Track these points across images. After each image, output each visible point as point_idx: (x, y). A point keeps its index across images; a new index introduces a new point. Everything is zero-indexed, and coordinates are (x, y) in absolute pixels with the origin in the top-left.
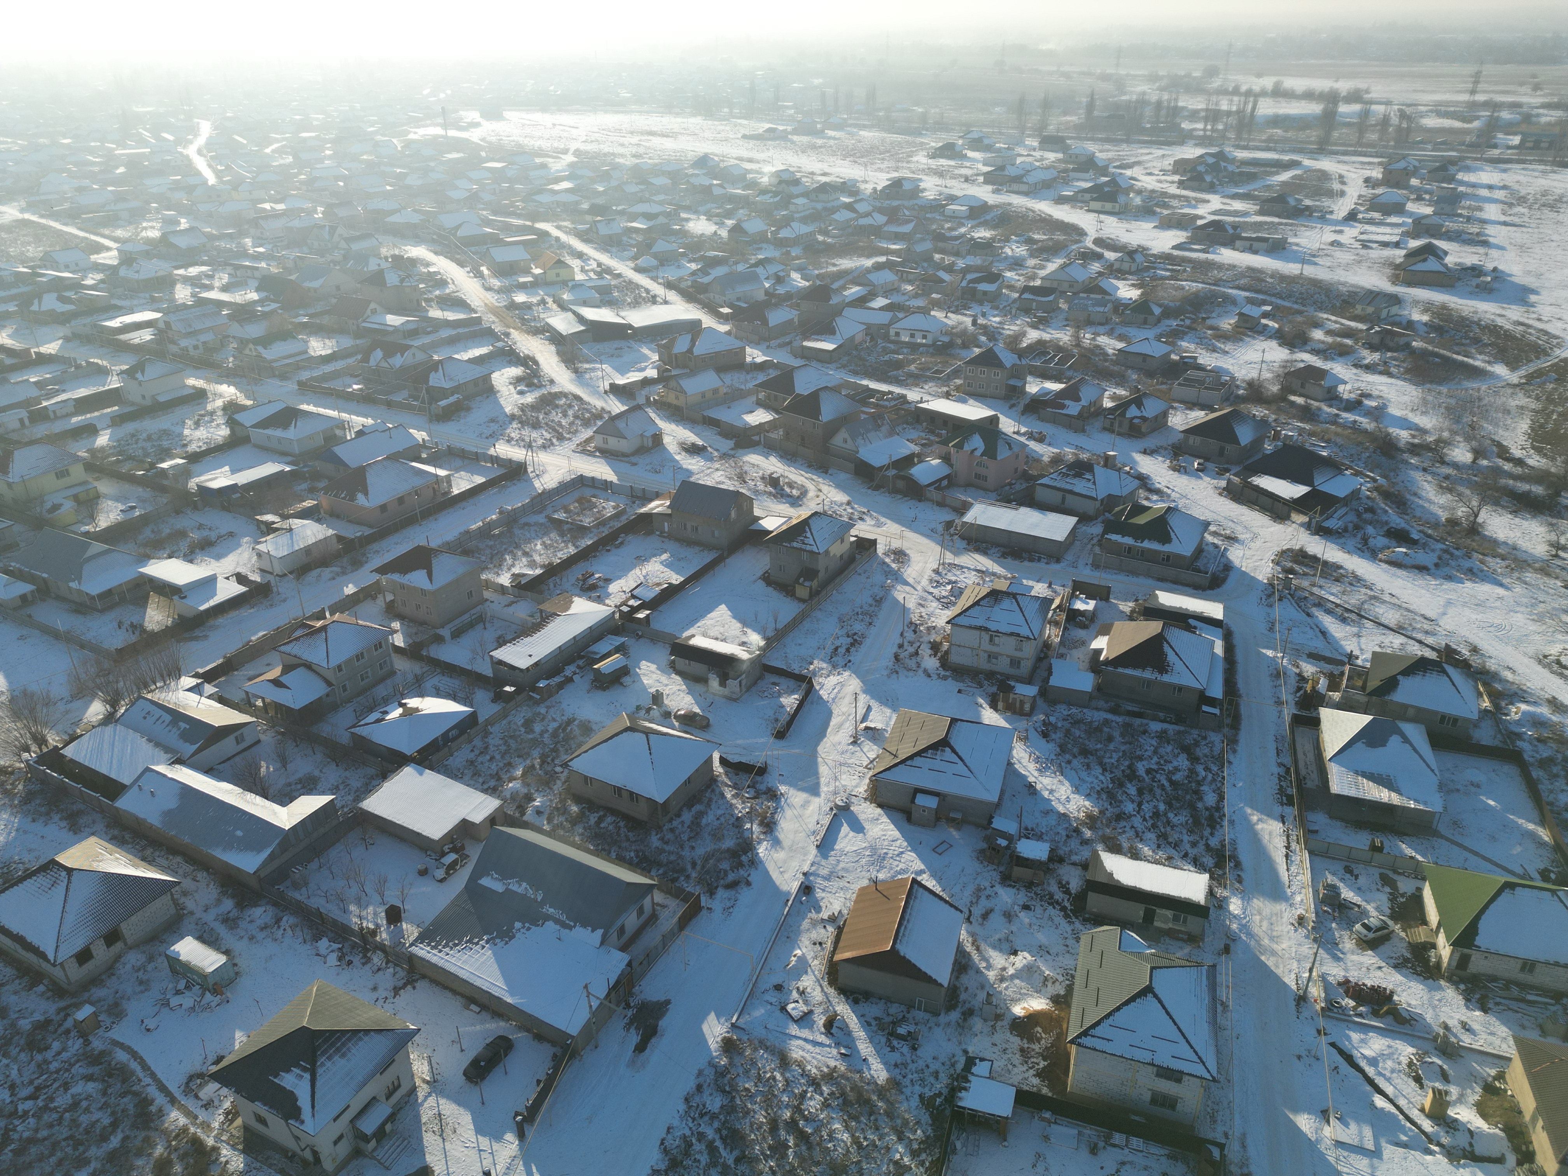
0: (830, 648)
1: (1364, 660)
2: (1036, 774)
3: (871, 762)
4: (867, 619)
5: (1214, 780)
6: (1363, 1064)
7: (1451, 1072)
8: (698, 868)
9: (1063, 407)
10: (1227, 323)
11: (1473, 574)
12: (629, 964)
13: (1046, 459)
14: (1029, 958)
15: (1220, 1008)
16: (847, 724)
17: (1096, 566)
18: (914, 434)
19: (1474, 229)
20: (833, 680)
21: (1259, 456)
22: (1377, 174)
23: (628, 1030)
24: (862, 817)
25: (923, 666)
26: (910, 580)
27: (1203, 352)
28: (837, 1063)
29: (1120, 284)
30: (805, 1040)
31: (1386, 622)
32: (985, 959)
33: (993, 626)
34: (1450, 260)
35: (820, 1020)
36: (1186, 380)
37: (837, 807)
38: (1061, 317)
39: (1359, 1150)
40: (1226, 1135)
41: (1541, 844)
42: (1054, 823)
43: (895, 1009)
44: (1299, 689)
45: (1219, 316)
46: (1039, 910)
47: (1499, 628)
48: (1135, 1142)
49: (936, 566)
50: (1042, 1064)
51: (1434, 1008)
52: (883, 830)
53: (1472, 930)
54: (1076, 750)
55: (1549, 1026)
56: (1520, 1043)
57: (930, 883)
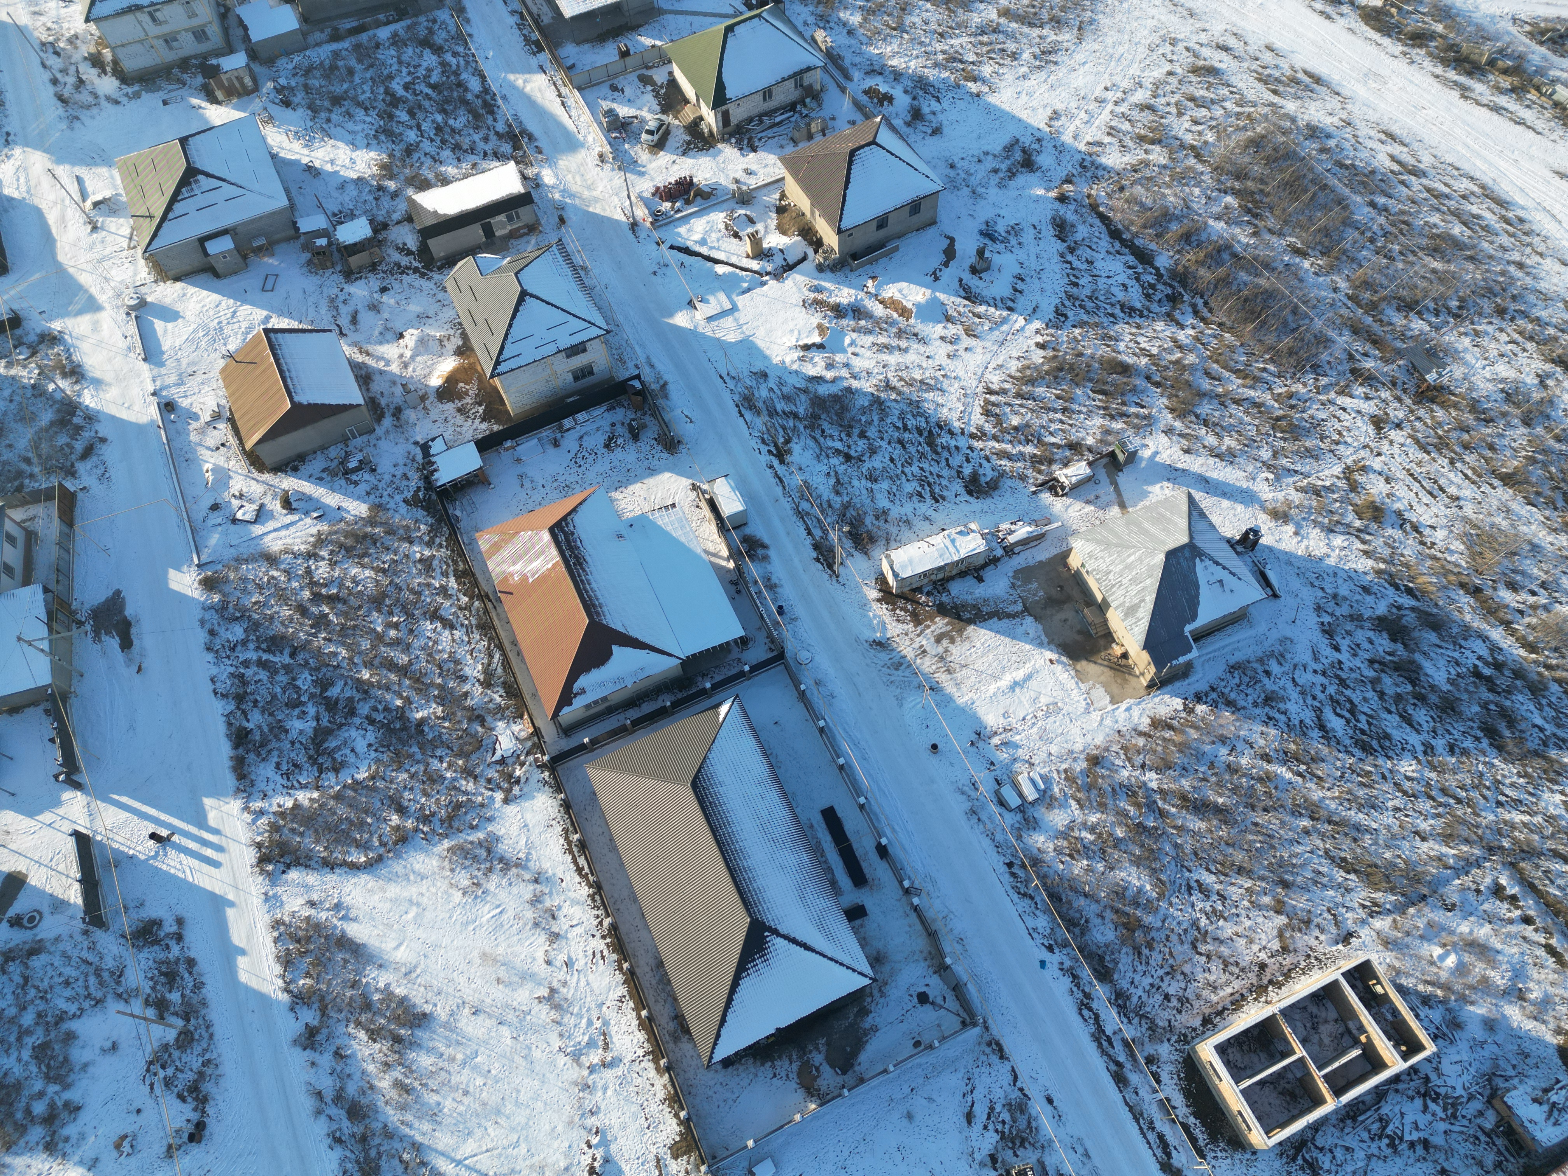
2: (306, 151)
3: (131, 239)
5: (467, 63)
6: (697, 248)
7: (753, 215)
8: (35, 460)
12: (46, 590)
14: (415, 332)
15: (582, 273)
16: (70, 212)
20: (7, 168)
23: (100, 641)
24: (168, 301)
28: (318, 527)
30: (275, 530)
32: (380, 358)
35: (276, 506)
37: (132, 308)
39: (723, 314)
40: (637, 367)
42: (355, 193)
43: (335, 452)
46: (396, 285)
48: (581, 416)
50: (481, 409)
51: (723, 170)
52: (198, 302)
53: (720, 87)
54: (327, 104)
55: (797, 135)
56: (786, 161)
57: (284, 323)
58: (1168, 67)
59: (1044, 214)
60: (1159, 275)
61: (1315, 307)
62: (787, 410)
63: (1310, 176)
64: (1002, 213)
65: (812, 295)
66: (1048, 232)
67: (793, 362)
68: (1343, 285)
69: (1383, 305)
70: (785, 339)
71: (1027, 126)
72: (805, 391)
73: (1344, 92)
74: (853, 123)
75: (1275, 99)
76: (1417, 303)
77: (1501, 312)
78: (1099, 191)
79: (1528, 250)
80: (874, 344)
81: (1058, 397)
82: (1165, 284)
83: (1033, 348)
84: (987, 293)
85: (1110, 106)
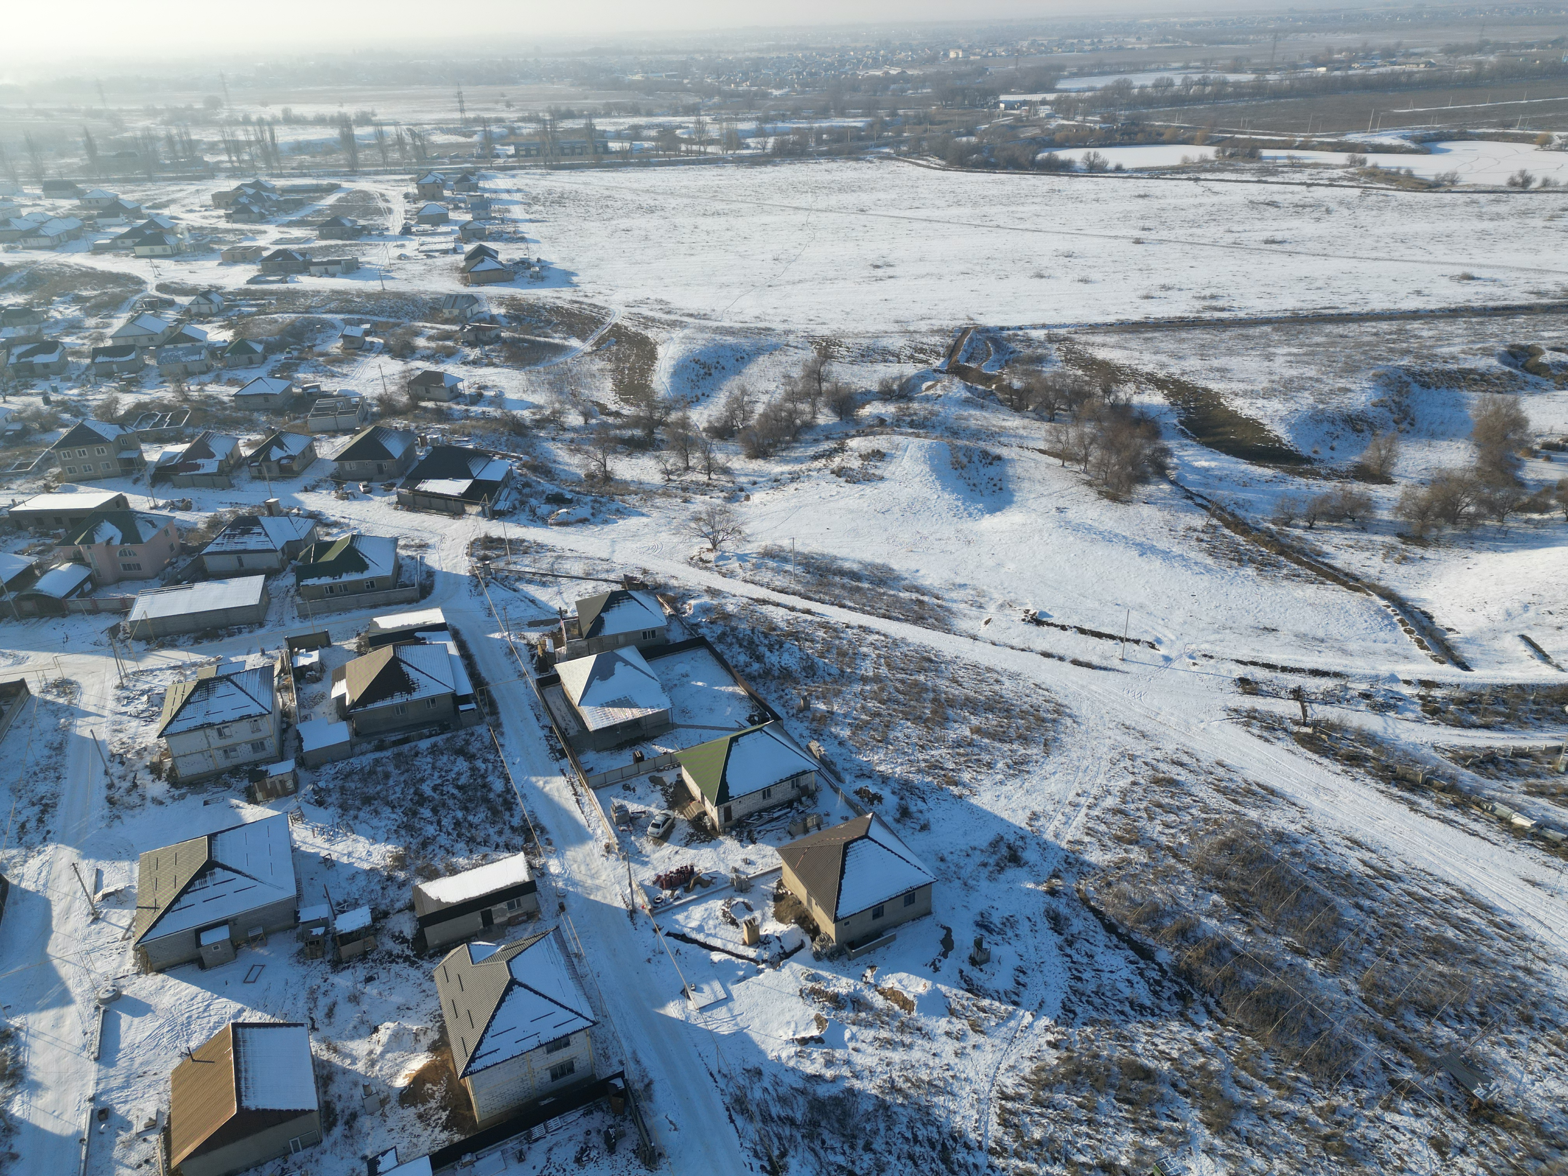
0: (12, 829)
1: (572, 611)
2: (327, 845)
3: (128, 930)
4: (52, 774)
5: (495, 767)
6: (694, 935)
7: (751, 903)
9: (197, 467)
10: (335, 347)
11: (622, 513)
13: (202, 526)
14: (391, 1025)
15: (575, 961)
16: (77, 904)
17: (304, 616)
18: (22, 544)
19: (510, 229)
20: (34, 863)
21: (416, 464)
22: (413, 189)
24: (142, 995)
25: (149, 795)
26: (91, 709)
27: (323, 379)
29: (206, 328)
31: (576, 574)
32: (346, 1055)
33: (216, 719)
34: (501, 257)
36: (317, 410)
37: (104, 1001)
38: (154, 374)
39: (717, 1004)
40: (621, 1063)
41: (742, 698)
42: (364, 883)
44: (533, 656)
45: (324, 342)
46: (383, 975)
47: (655, 548)
48: (553, 1123)
49: (118, 682)
50: (444, 1115)
51: (723, 860)
52: (174, 995)
53: (724, 787)
54: (358, 803)
55: (794, 829)
56: (782, 852)
57: (255, 1017)
58: (1131, 778)
59: (1038, 906)
60: (1163, 972)
61: (1331, 1010)
62: (783, 1114)
63: (1289, 878)
64: (995, 905)
65: (810, 985)
66: (1044, 925)
67: (789, 1058)
68: (1353, 987)
69: (1401, 1010)
70: (781, 1033)
71: (1009, 825)
72: (803, 1092)
73: (1300, 803)
74: (846, 819)
75: (1237, 808)
76: (1435, 1008)
77: (1528, 1020)
78: (1088, 886)
79: (1529, 956)
80: (876, 1039)
81: (1080, 1106)
82: (1171, 981)
83: (1045, 1047)
84: (990, 986)
85: (1084, 810)
